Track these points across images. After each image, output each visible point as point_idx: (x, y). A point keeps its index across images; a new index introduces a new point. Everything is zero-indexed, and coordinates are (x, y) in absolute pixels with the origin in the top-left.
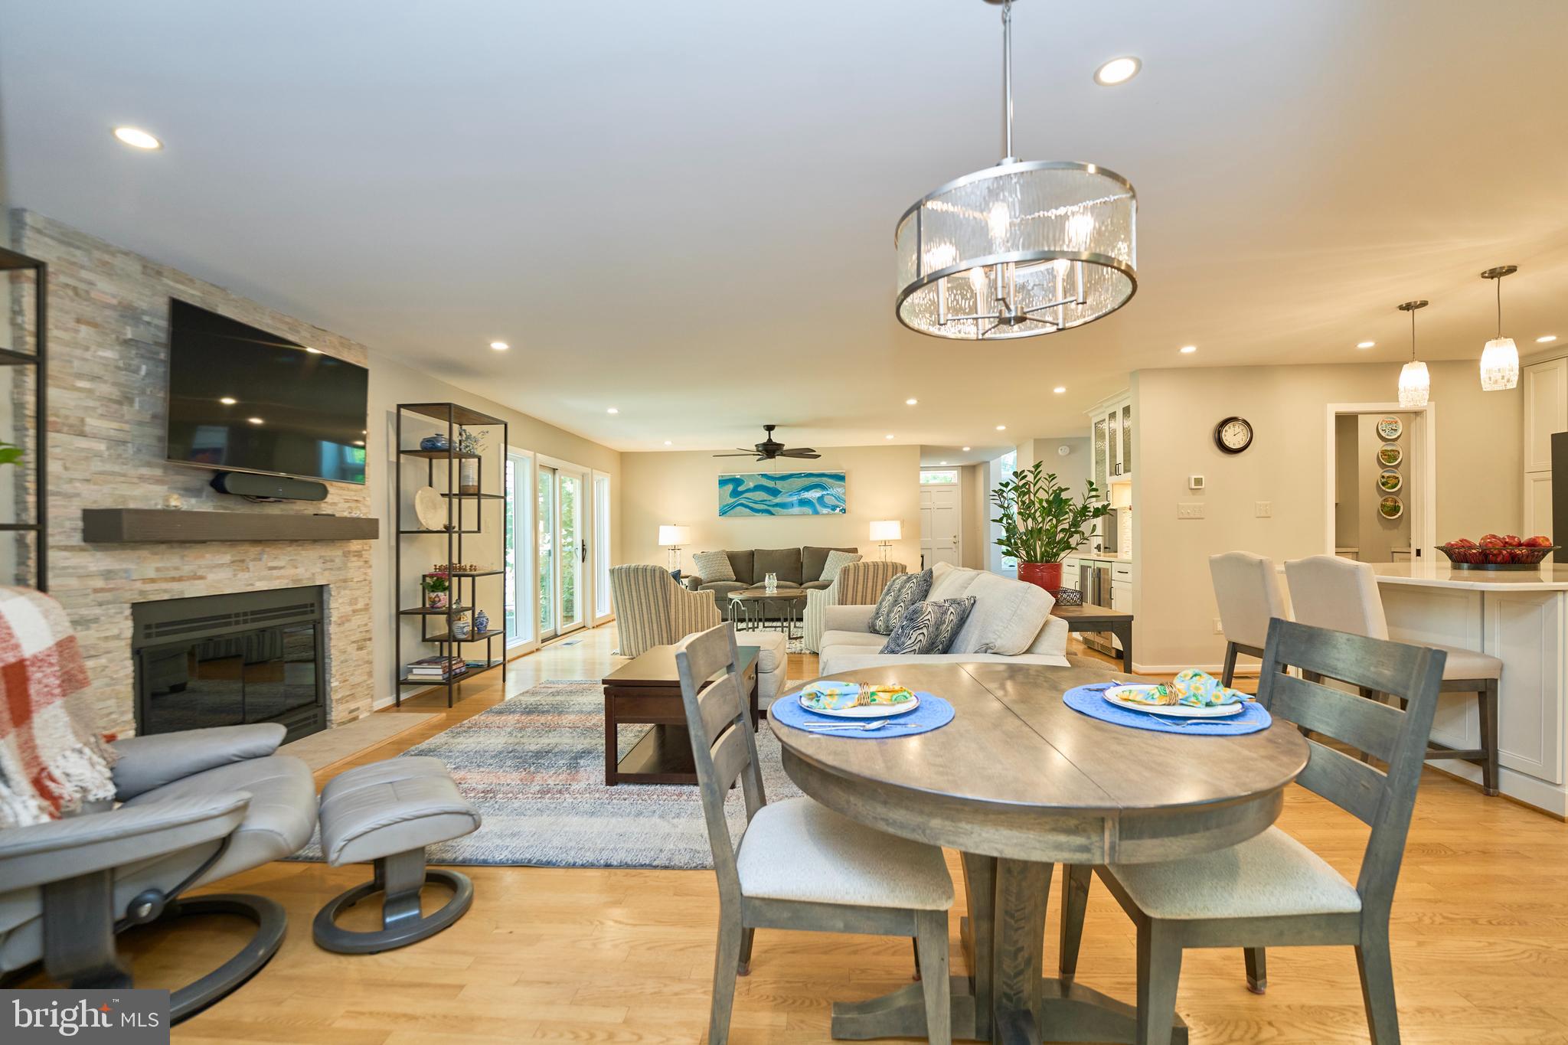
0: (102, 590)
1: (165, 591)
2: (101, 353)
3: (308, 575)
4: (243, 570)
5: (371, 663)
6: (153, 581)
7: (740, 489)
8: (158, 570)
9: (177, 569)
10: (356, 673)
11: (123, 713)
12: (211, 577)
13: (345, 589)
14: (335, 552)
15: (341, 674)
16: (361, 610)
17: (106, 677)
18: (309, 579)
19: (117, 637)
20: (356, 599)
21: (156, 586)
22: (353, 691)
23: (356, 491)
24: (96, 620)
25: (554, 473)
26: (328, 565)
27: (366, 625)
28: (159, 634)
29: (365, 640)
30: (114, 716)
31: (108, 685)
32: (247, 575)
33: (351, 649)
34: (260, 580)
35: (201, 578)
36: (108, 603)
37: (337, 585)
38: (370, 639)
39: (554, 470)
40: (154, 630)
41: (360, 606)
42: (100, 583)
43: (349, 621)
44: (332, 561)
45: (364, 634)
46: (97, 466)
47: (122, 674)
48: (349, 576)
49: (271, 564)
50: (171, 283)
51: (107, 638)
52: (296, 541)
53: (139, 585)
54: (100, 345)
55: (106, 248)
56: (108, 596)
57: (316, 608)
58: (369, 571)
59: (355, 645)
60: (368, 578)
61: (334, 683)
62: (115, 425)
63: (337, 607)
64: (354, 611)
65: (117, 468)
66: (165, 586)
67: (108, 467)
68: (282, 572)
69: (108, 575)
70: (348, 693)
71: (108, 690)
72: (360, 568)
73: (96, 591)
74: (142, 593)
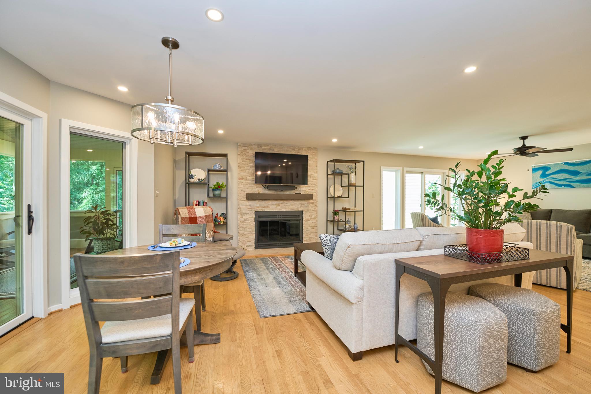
0: (249, 208)
1: (261, 209)
2: (250, 165)
3: (296, 208)
4: (279, 206)
5: (317, 233)
6: (258, 207)
7: (547, 173)
8: (259, 205)
9: (264, 205)
10: (311, 234)
11: (253, 232)
12: (271, 207)
13: (308, 212)
14: (305, 203)
15: (306, 234)
16: (313, 218)
17: (250, 224)
18: (296, 209)
19: (252, 217)
20: (312, 215)
21: (259, 208)
22: (310, 239)
23: (312, 187)
24: (248, 214)
25: (422, 174)
26: (302, 206)
27: (315, 222)
28: (261, 218)
29: (315, 226)
30: (251, 232)
31: (250, 226)
32: (279, 207)
33: (310, 228)
34: (283, 208)
35: (269, 207)
36: (250, 211)
37: (305, 211)
38: (316, 226)
39: (422, 173)
40: (260, 217)
41: (313, 217)
42: (249, 207)
43: (309, 220)
44: (304, 205)
45: (314, 225)
46: (249, 185)
47: (253, 224)
48: (309, 209)
49: (285, 205)
50: (263, 147)
51: (250, 217)
52: (293, 200)
53: (256, 208)
54: (250, 163)
55: (251, 145)
56: (250, 209)
57: (300, 216)
58: (316, 208)
59: (311, 227)
60: (316, 210)
61: (304, 236)
62: (252, 178)
63: (305, 216)
64: (311, 218)
65: (253, 186)
66: (261, 208)
67: (251, 186)
68: (289, 207)
69: (250, 205)
70: (308, 239)
71: (250, 227)
72: (313, 207)
73: (248, 208)
74: (256, 209)
